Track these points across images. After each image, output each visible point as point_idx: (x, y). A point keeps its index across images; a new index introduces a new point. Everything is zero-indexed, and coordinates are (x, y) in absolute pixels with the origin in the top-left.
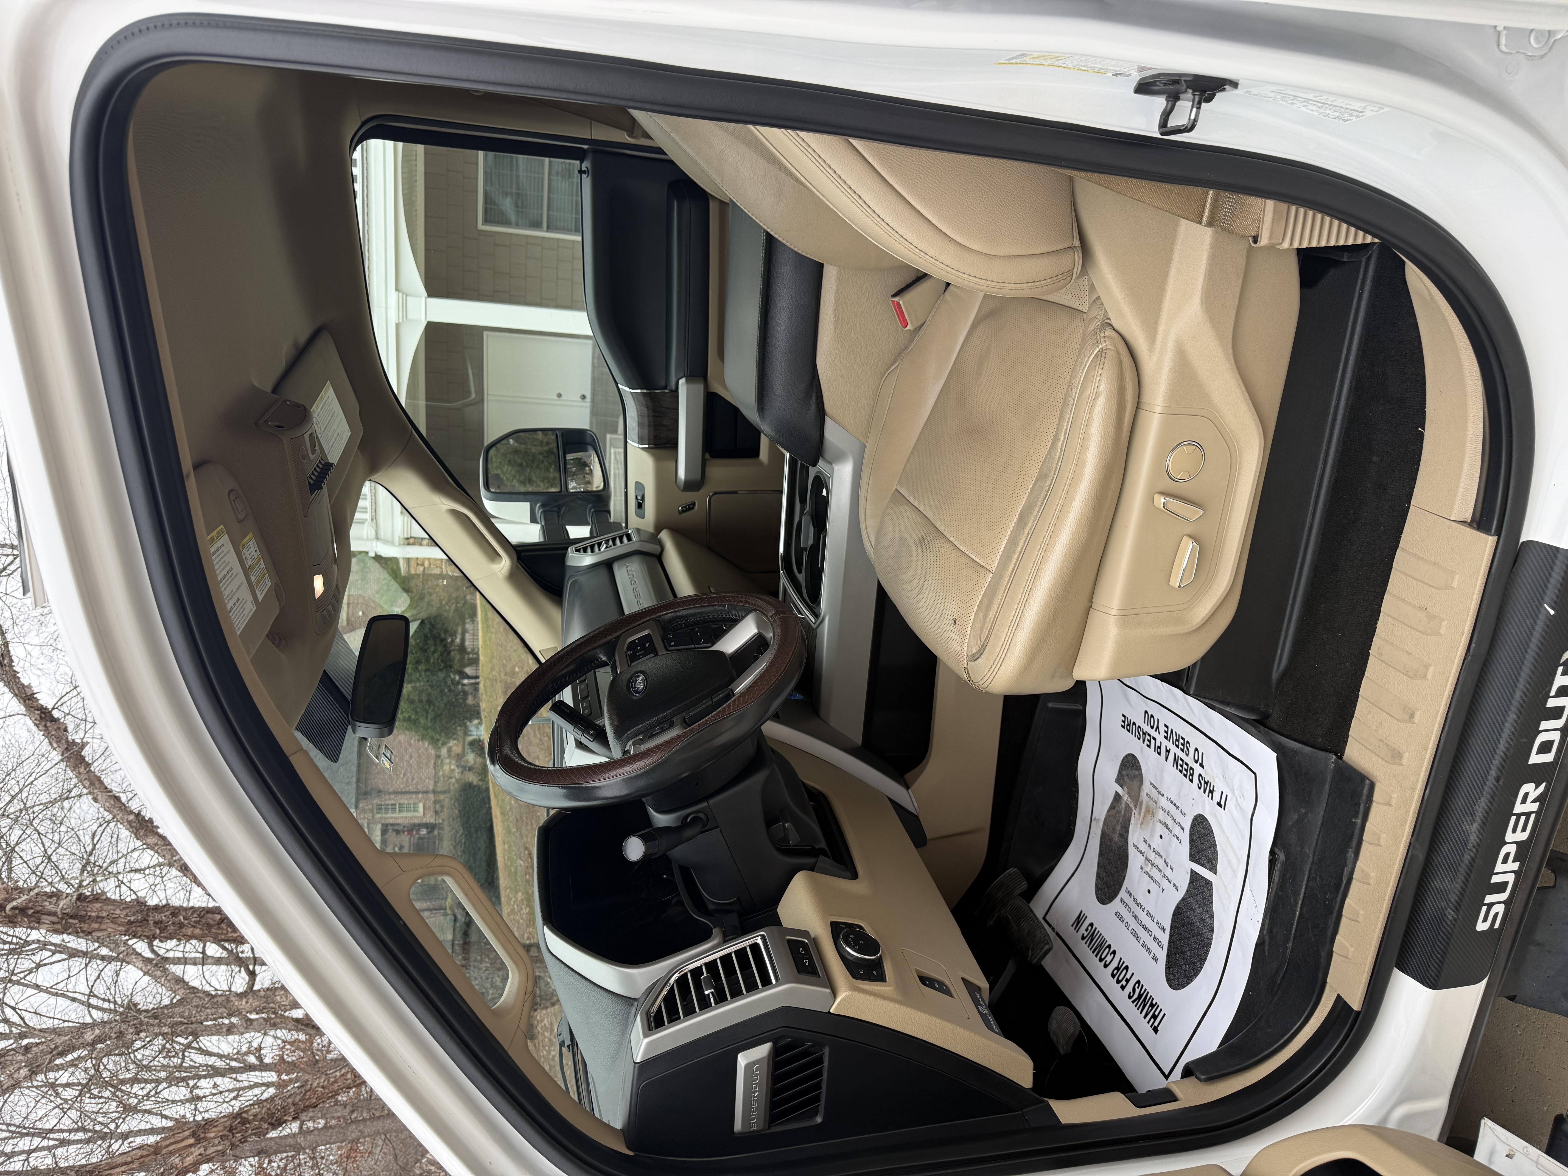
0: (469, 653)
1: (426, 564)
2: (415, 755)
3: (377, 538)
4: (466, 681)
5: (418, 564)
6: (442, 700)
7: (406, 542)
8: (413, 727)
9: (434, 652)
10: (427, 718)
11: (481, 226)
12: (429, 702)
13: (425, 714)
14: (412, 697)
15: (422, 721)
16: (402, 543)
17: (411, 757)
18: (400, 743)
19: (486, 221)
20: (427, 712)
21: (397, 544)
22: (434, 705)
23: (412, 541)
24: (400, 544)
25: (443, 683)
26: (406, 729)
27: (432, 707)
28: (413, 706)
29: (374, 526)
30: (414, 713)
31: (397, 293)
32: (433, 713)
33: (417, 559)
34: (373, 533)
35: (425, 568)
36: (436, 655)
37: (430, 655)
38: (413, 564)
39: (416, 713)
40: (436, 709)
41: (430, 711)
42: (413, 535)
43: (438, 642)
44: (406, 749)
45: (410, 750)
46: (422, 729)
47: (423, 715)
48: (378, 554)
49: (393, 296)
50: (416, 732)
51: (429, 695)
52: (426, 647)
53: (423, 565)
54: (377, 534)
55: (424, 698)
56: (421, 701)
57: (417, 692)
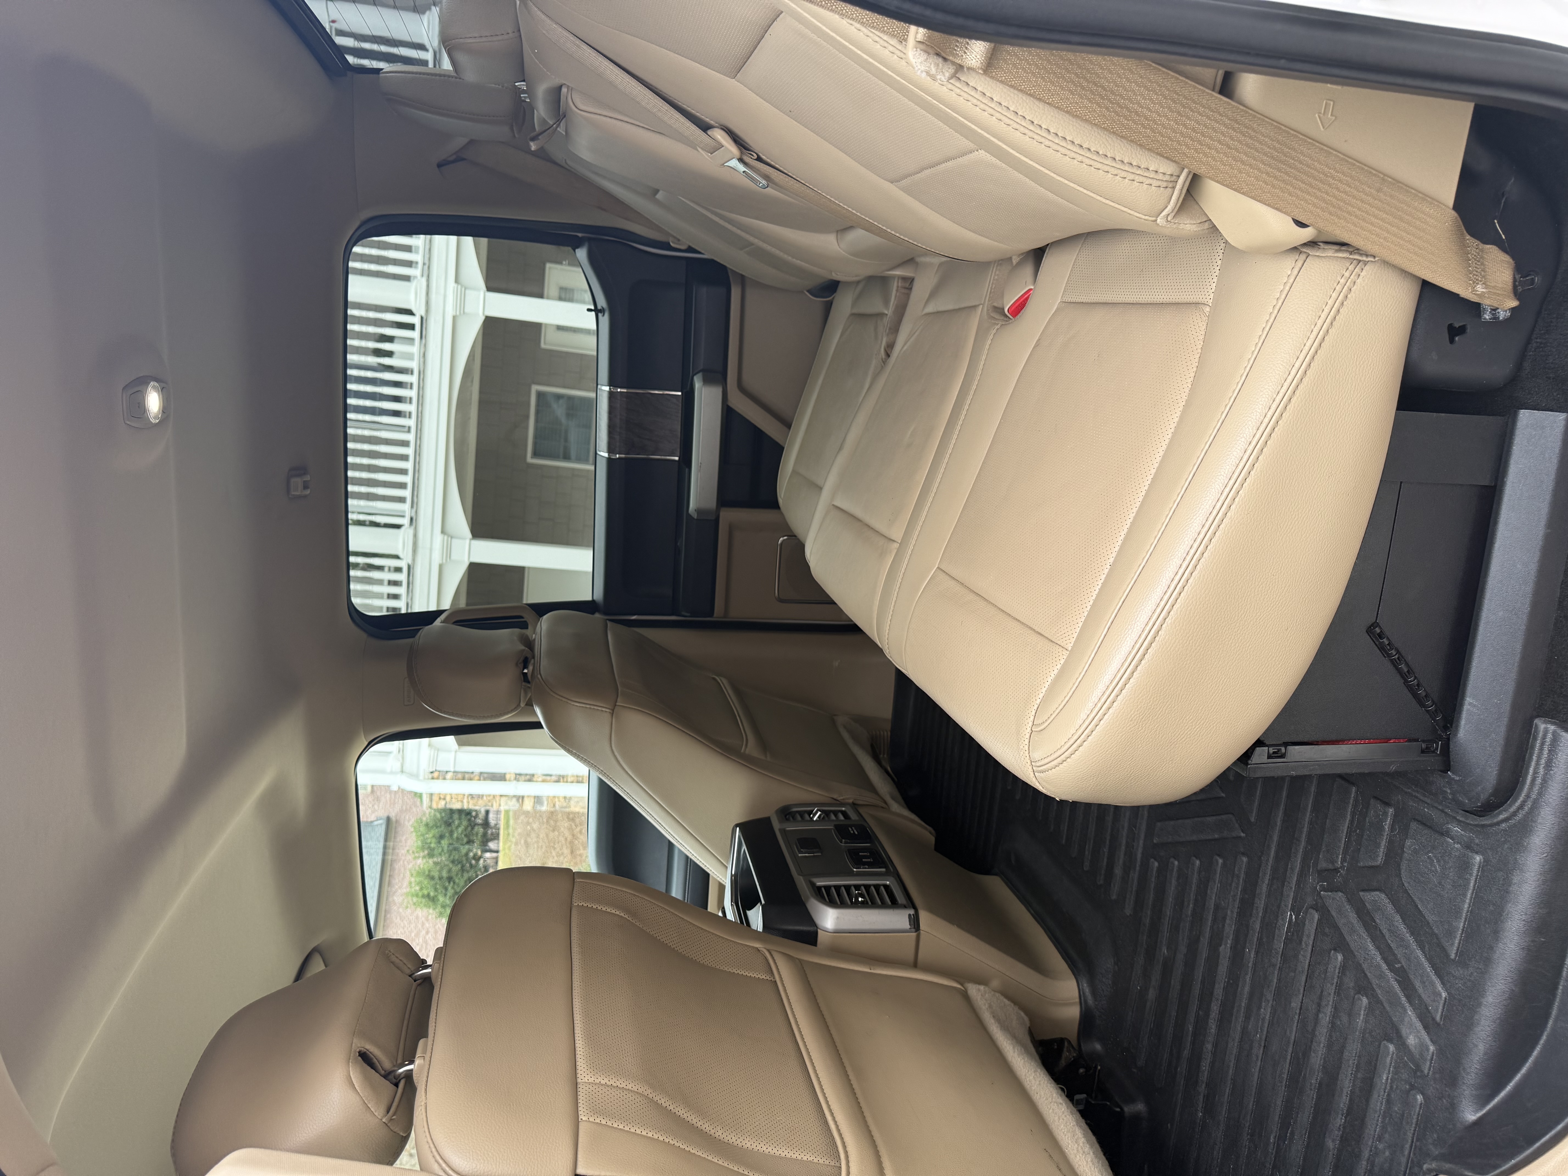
0: (492, 828)
1: (448, 798)
2: (432, 930)
3: (402, 772)
4: (488, 855)
5: (440, 798)
6: (462, 876)
7: (430, 776)
8: (431, 903)
9: (459, 826)
10: (445, 895)
11: (530, 460)
12: (450, 879)
13: (444, 891)
14: (432, 873)
15: (441, 899)
16: (427, 777)
17: (427, 933)
18: (417, 917)
19: (536, 454)
20: (446, 889)
21: (421, 777)
22: (454, 883)
23: (436, 775)
24: (425, 779)
25: (464, 859)
26: (425, 905)
27: (452, 883)
28: (433, 882)
29: (401, 759)
30: (433, 890)
31: (443, 535)
32: (453, 891)
33: (440, 794)
34: (399, 765)
35: (446, 803)
36: (460, 830)
37: (454, 829)
38: (435, 798)
39: (436, 890)
40: (456, 887)
41: (450, 888)
42: (438, 769)
43: (463, 816)
44: (423, 924)
45: (427, 925)
46: (439, 906)
47: (442, 891)
48: (402, 787)
49: (438, 538)
50: (434, 909)
51: (450, 871)
52: (450, 821)
53: (444, 799)
54: (402, 767)
55: (445, 874)
56: (441, 878)
57: (438, 868)
